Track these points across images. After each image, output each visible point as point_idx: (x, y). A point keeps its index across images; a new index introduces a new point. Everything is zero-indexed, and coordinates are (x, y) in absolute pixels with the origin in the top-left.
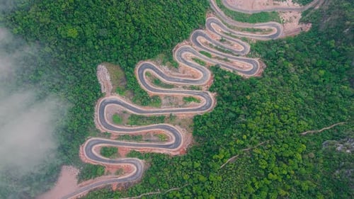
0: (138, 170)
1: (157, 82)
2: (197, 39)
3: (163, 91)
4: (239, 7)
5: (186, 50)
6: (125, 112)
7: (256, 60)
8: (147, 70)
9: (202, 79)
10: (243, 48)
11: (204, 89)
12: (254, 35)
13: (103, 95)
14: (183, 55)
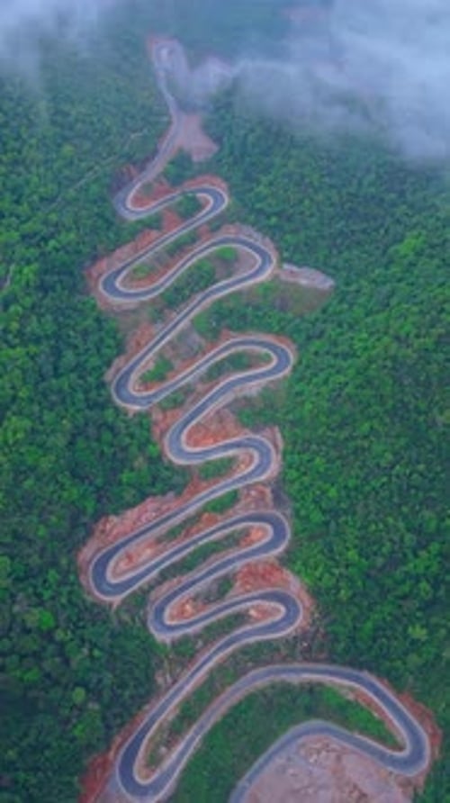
0: (127, 209)
1: (238, 362)
2: (269, 527)
3: (215, 356)
4: (279, 761)
5: (262, 467)
6: (229, 275)
7: (116, 600)
8: (274, 363)
9: (178, 438)
10: (168, 622)
11: (157, 416)
12: (177, 701)
13: (282, 260)
14: (256, 455)
